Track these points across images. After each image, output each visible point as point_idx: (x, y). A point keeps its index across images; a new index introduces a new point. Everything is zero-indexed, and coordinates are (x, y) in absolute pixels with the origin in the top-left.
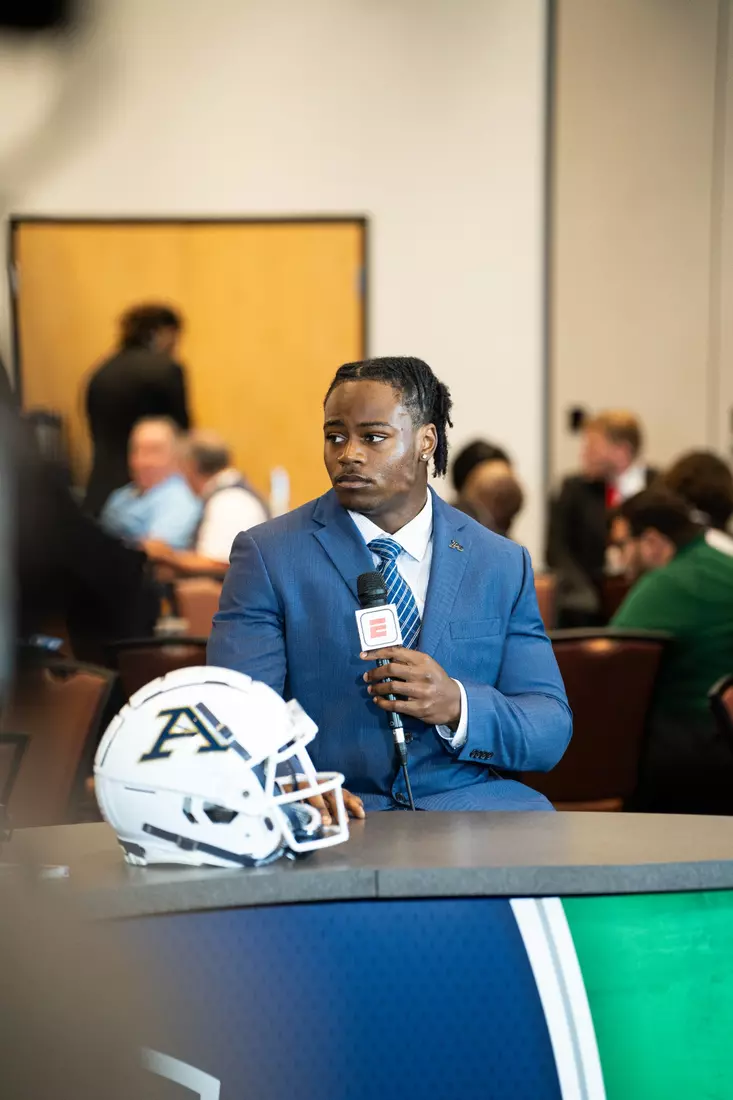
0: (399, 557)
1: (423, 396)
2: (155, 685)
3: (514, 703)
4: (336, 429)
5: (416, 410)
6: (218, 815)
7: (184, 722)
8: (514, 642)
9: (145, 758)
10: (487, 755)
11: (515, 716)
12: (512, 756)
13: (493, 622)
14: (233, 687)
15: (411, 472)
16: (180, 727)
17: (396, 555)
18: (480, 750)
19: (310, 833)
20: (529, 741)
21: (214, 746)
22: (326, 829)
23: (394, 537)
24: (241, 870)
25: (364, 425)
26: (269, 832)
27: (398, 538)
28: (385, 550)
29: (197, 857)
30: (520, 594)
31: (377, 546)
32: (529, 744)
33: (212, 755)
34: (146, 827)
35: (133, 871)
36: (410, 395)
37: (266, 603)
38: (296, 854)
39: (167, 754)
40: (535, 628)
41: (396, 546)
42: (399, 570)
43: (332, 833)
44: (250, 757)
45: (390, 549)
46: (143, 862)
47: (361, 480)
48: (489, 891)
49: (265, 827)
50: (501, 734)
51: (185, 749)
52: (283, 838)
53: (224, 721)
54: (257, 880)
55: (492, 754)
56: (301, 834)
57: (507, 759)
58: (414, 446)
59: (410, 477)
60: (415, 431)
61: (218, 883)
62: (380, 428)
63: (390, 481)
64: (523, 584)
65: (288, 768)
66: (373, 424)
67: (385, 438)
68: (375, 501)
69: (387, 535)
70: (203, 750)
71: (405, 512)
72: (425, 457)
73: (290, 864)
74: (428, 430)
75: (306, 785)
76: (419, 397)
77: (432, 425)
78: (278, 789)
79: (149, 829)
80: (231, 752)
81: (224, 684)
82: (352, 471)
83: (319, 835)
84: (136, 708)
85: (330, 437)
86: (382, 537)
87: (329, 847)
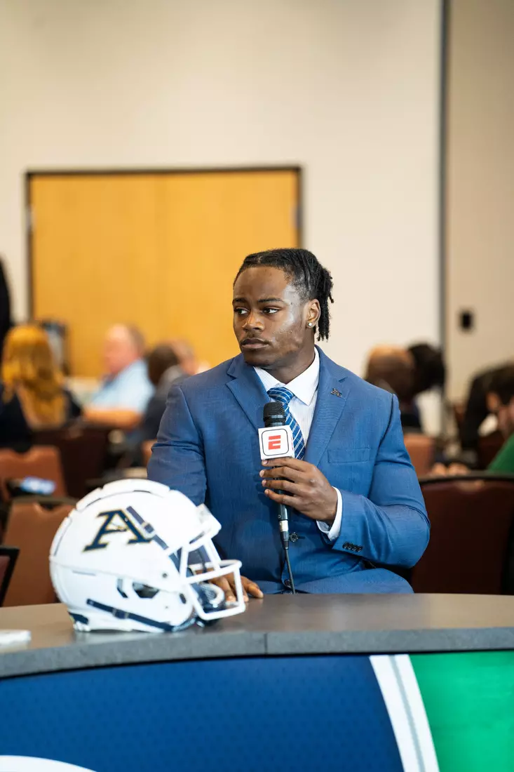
0: (291, 401)
1: (309, 279)
2: (96, 493)
3: (382, 511)
4: (242, 305)
5: (302, 289)
6: (145, 592)
7: (117, 521)
8: (382, 466)
9: (88, 548)
10: (358, 548)
11: (381, 519)
12: (379, 550)
13: (364, 452)
14: (156, 495)
15: (300, 336)
16: (114, 525)
17: (288, 400)
18: (350, 543)
19: (215, 606)
20: (392, 539)
21: (140, 539)
22: (228, 603)
23: (287, 386)
24: (162, 633)
25: (262, 301)
26: (183, 605)
27: (290, 387)
28: (279, 396)
29: (128, 624)
30: (387, 430)
31: (273, 393)
32: (392, 542)
33: (138, 545)
34: (89, 602)
35: (80, 635)
36: (299, 278)
37: (189, 437)
38: (204, 621)
39: (104, 546)
40: (401, 456)
41: (288, 393)
42: (290, 410)
43: (233, 606)
44: (167, 547)
45: (284, 395)
46: (87, 628)
47: (260, 342)
48: (352, 649)
49: (179, 600)
50: (369, 531)
51: (118, 541)
52: (194, 610)
53: (148, 519)
54: (174, 642)
55: (362, 547)
56: (208, 606)
57: (374, 553)
58: (301, 316)
59: (299, 340)
60: (302, 305)
61: (144, 643)
62: (274, 303)
63: (283, 344)
64: (390, 422)
65: (198, 556)
66: (268, 300)
67: (278, 310)
68: (270, 358)
69: (282, 385)
70: (131, 542)
71: (297, 367)
72: (310, 324)
73: (200, 630)
74: (314, 304)
75: (212, 569)
76: (306, 279)
77: (316, 301)
78: (190, 572)
79: (91, 603)
80: (153, 543)
81: (148, 492)
82: (254, 336)
83: (222, 607)
84: (81, 511)
85: (237, 310)
86: (278, 386)
87: (230, 617)
